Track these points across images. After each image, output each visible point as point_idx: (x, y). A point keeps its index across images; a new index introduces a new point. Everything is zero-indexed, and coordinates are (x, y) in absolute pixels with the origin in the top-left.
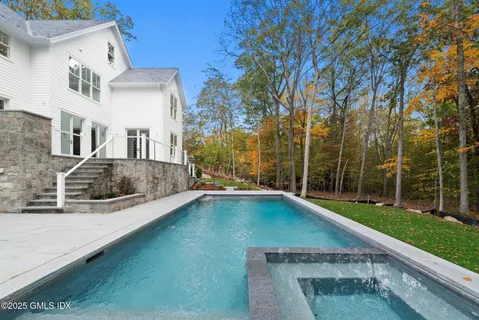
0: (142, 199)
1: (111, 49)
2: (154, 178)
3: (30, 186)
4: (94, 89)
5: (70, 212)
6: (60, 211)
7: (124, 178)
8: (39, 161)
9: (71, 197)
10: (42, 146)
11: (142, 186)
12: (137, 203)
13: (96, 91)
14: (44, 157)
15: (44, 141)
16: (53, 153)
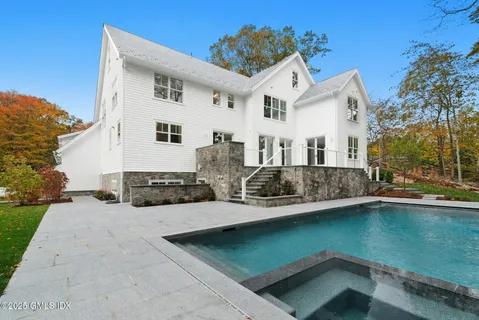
0: (299, 200)
1: (295, 76)
2: (313, 181)
3: (232, 186)
4: (282, 113)
5: (248, 204)
6: (243, 203)
7: (286, 182)
8: (237, 171)
9: (251, 194)
10: (239, 160)
11: (300, 190)
12: (294, 203)
13: (283, 114)
14: (240, 168)
15: (240, 158)
16: (246, 165)
